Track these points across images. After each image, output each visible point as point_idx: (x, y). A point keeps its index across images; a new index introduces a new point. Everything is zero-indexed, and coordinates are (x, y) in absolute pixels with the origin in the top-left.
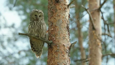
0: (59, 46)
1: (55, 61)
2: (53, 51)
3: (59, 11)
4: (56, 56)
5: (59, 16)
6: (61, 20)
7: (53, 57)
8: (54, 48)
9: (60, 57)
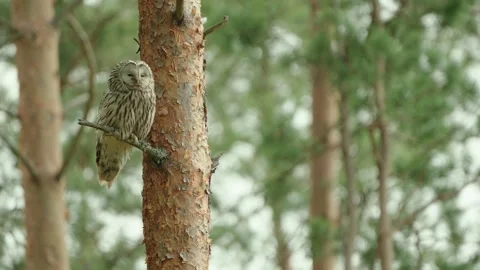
0: (189, 172)
1: (174, 219)
2: (168, 184)
3: (184, 54)
4: (180, 205)
5: (184, 70)
6: (191, 85)
7: (168, 204)
8: (172, 174)
9: (191, 210)
